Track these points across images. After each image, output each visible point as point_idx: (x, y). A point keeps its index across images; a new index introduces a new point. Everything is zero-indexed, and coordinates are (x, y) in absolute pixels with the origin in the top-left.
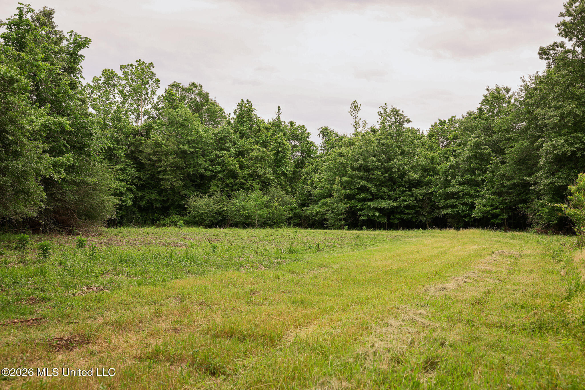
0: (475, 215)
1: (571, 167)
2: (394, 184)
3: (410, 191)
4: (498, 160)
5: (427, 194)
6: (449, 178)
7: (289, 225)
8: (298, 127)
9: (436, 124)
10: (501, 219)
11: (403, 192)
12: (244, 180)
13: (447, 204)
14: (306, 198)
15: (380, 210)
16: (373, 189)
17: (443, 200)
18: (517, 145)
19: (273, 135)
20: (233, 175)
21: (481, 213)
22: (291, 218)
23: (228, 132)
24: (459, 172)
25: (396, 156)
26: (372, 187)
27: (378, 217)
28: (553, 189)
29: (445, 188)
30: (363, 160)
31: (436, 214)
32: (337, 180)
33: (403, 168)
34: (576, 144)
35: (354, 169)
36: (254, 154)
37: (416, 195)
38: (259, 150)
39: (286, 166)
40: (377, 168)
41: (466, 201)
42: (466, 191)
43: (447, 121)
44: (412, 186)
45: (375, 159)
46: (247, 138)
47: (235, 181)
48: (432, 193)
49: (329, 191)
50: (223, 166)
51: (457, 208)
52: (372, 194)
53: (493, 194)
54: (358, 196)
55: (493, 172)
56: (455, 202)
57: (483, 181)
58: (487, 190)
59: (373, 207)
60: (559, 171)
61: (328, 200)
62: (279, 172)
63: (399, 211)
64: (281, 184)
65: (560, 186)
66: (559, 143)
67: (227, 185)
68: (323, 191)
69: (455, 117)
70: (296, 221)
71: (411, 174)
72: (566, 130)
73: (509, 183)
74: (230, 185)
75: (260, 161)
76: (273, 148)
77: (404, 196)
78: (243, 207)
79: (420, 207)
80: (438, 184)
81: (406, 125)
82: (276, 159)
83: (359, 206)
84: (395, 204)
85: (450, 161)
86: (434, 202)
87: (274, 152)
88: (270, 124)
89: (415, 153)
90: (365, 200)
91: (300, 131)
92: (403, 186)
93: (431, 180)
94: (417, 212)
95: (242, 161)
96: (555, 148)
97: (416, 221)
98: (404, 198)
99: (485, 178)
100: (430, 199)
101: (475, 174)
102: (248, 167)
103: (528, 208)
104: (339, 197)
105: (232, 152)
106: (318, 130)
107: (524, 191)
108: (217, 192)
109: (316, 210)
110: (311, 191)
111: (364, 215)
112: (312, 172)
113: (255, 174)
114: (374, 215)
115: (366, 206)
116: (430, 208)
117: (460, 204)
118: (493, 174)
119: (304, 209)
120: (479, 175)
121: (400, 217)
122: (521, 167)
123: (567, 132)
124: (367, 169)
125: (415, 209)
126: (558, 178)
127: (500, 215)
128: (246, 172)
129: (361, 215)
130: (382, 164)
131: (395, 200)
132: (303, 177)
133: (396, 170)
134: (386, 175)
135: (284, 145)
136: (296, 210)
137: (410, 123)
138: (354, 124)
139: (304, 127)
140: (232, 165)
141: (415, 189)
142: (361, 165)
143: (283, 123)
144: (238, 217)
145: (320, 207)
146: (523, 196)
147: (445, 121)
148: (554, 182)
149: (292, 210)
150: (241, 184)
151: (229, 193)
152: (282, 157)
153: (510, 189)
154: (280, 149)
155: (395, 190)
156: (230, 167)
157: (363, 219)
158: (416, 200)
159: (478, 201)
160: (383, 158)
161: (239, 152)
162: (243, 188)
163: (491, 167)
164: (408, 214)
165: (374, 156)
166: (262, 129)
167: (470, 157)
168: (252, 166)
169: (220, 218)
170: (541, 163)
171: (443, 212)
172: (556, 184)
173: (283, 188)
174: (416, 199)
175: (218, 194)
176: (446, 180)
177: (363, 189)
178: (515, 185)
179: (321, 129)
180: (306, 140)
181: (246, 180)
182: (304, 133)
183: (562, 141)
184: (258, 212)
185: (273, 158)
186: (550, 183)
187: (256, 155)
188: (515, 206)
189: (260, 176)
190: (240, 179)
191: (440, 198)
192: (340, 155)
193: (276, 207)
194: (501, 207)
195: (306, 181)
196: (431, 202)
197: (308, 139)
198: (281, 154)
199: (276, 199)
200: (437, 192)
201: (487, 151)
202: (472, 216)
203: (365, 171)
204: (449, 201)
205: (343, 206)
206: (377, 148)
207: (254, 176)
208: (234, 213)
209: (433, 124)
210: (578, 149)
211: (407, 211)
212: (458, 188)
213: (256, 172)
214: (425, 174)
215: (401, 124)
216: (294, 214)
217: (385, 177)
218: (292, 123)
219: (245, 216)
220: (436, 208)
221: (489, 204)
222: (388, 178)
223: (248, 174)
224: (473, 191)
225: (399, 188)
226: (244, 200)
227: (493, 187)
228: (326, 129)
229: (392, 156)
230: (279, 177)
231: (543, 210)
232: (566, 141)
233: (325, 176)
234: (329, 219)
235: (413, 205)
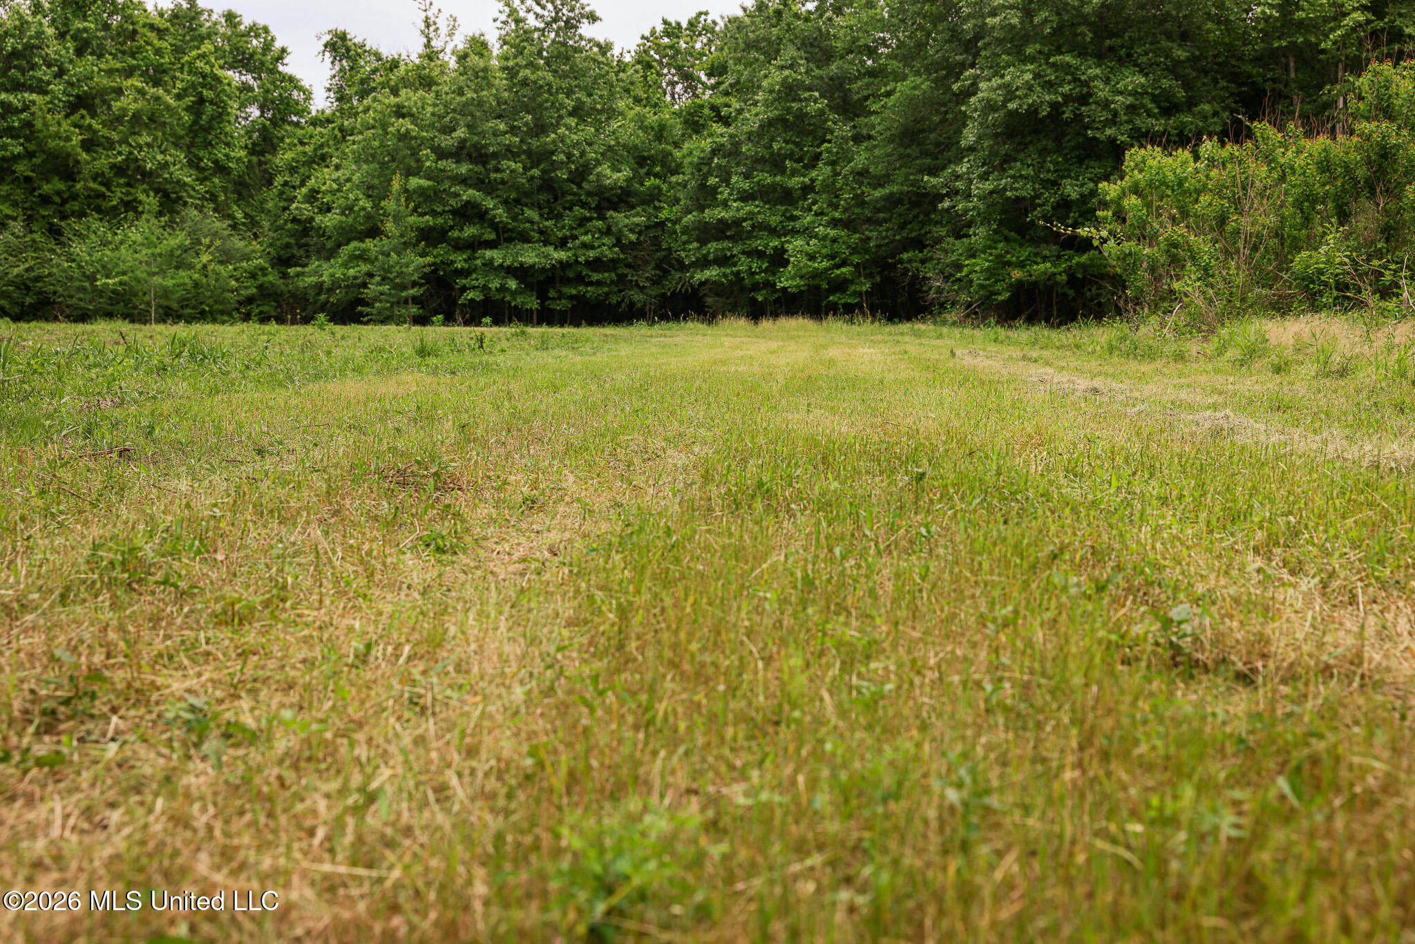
0: (786, 284)
1: (1045, 149)
2: (556, 199)
3: (602, 217)
4: (845, 130)
5: (647, 228)
6: (712, 181)
7: (246, 318)
8: (251, 29)
9: (653, 32)
10: (855, 294)
11: (583, 221)
12: (101, 184)
13: (705, 256)
14: (292, 241)
15: (520, 272)
16: (500, 213)
17: (695, 245)
18: (903, 88)
19: (178, 51)
20: (65, 168)
21: (802, 277)
22: (250, 300)
23: (39, 34)
24: (738, 164)
25: (561, 117)
26: (495, 207)
27: (514, 294)
28: (999, 207)
29: (701, 209)
30: (468, 126)
31: (674, 281)
32: (396, 185)
33: (583, 153)
34: (1061, 85)
35: (441, 154)
36: (128, 103)
37: (620, 231)
38: (141, 92)
39: (228, 144)
40: (510, 152)
41: (758, 244)
42: (760, 218)
43: (684, 25)
44: (606, 204)
45: (502, 127)
46: (100, 56)
47: (70, 188)
48: (662, 224)
49: (369, 217)
50: (28, 139)
51: (735, 265)
52: (494, 226)
53: (834, 223)
54: (455, 234)
55: (833, 163)
56: (730, 249)
57: (807, 189)
58: (816, 214)
59: (501, 265)
60: (1016, 160)
61: (369, 244)
62: (207, 163)
63: (571, 274)
64: (213, 197)
65: (1018, 200)
66: (1019, 82)
67: (46, 200)
68: (350, 220)
69: (706, 13)
70: (266, 308)
71: (605, 169)
72: (1038, 46)
73: (878, 193)
74: (57, 199)
75: (147, 126)
76: (184, 90)
77: (586, 233)
78: (104, 267)
79: (628, 266)
80: (677, 201)
81: (586, 30)
82: (195, 122)
83: (459, 261)
84: (562, 255)
85: (711, 135)
86: (669, 249)
87: (189, 100)
88: (161, 15)
89: (612, 113)
90: (474, 245)
91: (255, 42)
92: (584, 205)
93: (658, 187)
94: (621, 278)
95: (90, 126)
96: (1010, 94)
97: (619, 304)
98: (587, 238)
99: (813, 180)
100: (656, 242)
101: (782, 171)
102: (111, 145)
103: (923, 262)
104: (402, 236)
105: (55, 97)
106: (319, 38)
107: (916, 217)
108: (14, 219)
109: (332, 275)
110: (312, 219)
111: (474, 288)
112: (304, 163)
113: (132, 166)
114: (503, 288)
115: (478, 262)
116: (657, 267)
117: (743, 253)
118: (834, 171)
119: (291, 271)
120: (794, 173)
121: (574, 292)
122: (909, 151)
123: (1040, 52)
124: (478, 155)
125: (614, 269)
126: (1013, 177)
127: (852, 282)
128: (103, 162)
129: (464, 289)
130: (522, 141)
131: (562, 244)
132: (279, 180)
133: (562, 157)
134: (536, 172)
135: (217, 79)
136: (265, 275)
137: (598, 23)
138: (422, 26)
139: (266, 30)
140: (57, 136)
141: (615, 214)
142: (463, 142)
143: (205, 16)
144: (88, 297)
145: (346, 265)
146: (912, 230)
147: (678, 24)
148: (1005, 189)
149: (253, 276)
150: (89, 197)
151: (52, 224)
152: (212, 118)
153: (878, 211)
154: (207, 93)
155: (559, 217)
156: (52, 144)
157: (472, 300)
158: (618, 243)
159: (796, 244)
160: (526, 124)
161: (78, 96)
162: (98, 210)
163: (829, 151)
164: (599, 283)
165: (499, 117)
166: (141, 30)
167: (771, 123)
168: (121, 142)
169: (28, 300)
170: (969, 136)
171: (697, 276)
172: (1009, 194)
173: (222, 211)
174: (619, 241)
175: (17, 227)
176: (703, 186)
177: (471, 212)
178: (893, 201)
179: (327, 38)
180: (273, 71)
181: (107, 184)
182: (267, 47)
183: (1028, 76)
184: (157, 280)
185: (187, 118)
186: (991, 193)
187: (133, 106)
188: (893, 257)
189: (151, 173)
190: (86, 180)
191: (684, 238)
192: (400, 112)
193: (205, 267)
194: (856, 259)
195: (289, 192)
196: (660, 250)
197: (281, 68)
198: (209, 109)
199: (206, 241)
200: (677, 221)
201: (816, 105)
202: (779, 286)
203: (471, 159)
204: (713, 246)
205: (415, 263)
206: (506, 94)
207: (130, 172)
208: (77, 284)
209: (647, 34)
210: (1067, 98)
211: (596, 277)
212: (738, 210)
213: (137, 160)
214: (643, 171)
215: (570, 25)
216: (260, 287)
217: (532, 178)
218: (230, 17)
219: (113, 292)
220: (671, 265)
221: (824, 251)
222: (539, 182)
223: (113, 166)
224: (779, 218)
225: (571, 209)
226: (105, 243)
227: (836, 207)
228: (343, 37)
229: (550, 116)
230: (205, 179)
231: (975, 265)
232: (1037, 76)
233: (356, 173)
234: (375, 299)
235: (612, 260)
